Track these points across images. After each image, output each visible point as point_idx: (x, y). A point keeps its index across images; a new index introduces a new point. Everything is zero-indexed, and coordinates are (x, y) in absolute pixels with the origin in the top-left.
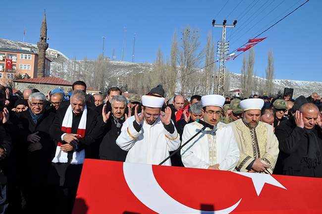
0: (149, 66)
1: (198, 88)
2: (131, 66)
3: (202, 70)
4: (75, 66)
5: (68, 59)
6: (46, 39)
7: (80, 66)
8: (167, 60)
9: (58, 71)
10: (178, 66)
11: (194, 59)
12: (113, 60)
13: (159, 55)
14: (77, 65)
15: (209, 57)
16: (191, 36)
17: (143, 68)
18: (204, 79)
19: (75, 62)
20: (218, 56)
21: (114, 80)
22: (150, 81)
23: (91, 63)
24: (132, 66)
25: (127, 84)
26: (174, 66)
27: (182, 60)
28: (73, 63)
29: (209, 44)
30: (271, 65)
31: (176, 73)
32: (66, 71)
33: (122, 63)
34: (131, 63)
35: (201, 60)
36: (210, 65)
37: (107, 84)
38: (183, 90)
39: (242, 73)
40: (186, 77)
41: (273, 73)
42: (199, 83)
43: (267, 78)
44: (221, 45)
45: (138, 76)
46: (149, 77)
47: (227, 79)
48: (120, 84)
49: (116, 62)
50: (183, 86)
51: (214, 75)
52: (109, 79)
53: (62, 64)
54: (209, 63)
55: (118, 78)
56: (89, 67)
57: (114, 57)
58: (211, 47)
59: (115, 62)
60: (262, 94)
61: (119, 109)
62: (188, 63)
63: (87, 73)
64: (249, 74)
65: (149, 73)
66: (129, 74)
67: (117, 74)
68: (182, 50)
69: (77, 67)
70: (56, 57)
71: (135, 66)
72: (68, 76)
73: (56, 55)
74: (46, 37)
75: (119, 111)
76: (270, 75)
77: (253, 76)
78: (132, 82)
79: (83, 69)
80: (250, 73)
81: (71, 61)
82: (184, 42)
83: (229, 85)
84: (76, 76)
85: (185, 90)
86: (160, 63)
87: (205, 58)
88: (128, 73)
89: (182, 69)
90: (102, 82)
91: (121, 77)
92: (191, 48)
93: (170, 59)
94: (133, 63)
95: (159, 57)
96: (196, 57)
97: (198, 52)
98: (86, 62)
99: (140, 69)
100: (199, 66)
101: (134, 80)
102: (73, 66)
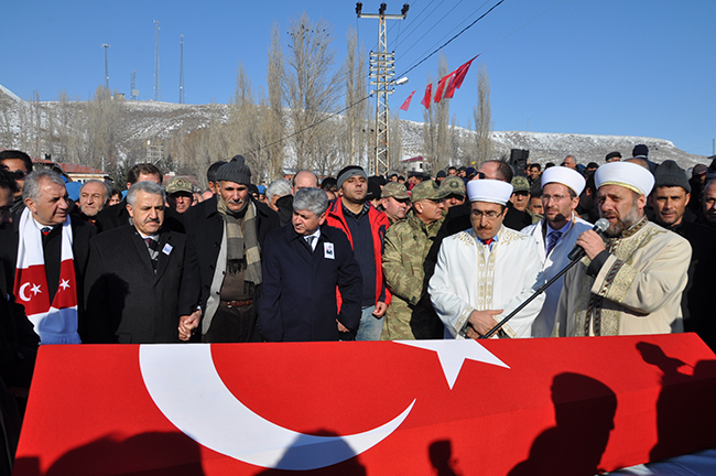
0: (220, 112)
1: (333, 157)
2: (176, 112)
3: (340, 117)
4: (38, 117)
5: (18, 99)
7: (52, 115)
8: (260, 96)
10: (287, 109)
11: (320, 92)
12: (134, 98)
13: (242, 84)
14: (44, 114)
15: (354, 87)
16: (311, 41)
17: (207, 116)
18: (346, 137)
19: (38, 106)
20: (372, 84)
21: (137, 148)
22: (225, 145)
23: (79, 107)
24: (181, 111)
25: (172, 153)
26: (278, 112)
27: (294, 94)
28: (34, 109)
29: (351, 59)
30: (485, 101)
31: (283, 124)
32: (16, 129)
33: (155, 105)
34: (177, 106)
35: (336, 95)
36: (356, 104)
37: (123, 156)
38: (300, 161)
39: (426, 121)
40: (306, 133)
41: (488, 119)
42: (335, 145)
43: (477, 130)
44: (377, 60)
45: (196, 134)
46: (221, 137)
47: (395, 134)
48: (155, 154)
49: (141, 104)
50: (299, 153)
51: (366, 127)
52: (127, 145)
53: (5, 111)
54: (355, 100)
55: (149, 142)
56: (76, 117)
57: (135, 92)
58: (356, 63)
59: (139, 105)
60: (469, 163)
61: (153, 209)
62: (308, 102)
63: (70, 131)
64: (440, 124)
65: (220, 126)
66: (175, 132)
67: (145, 131)
68: (292, 72)
69: (43, 120)
71: (186, 111)
72: (23, 140)
75: (154, 216)
76: (482, 122)
77: (450, 126)
78: (181, 150)
79: (60, 123)
80: (441, 119)
81: (27, 105)
82: (297, 53)
83: (400, 146)
84: (43, 141)
85: (305, 163)
86: (244, 105)
87: (344, 90)
88: (171, 128)
89: (296, 116)
90: (110, 152)
91: (154, 138)
92: (314, 67)
93: (267, 95)
94: (184, 106)
95: (241, 91)
96: (326, 87)
97: (329, 76)
98: (67, 106)
99: (198, 119)
100: (334, 107)
101: (186, 145)
102: (34, 117)
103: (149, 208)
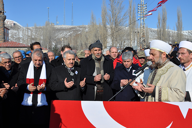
0: (85, 28)
1: (124, 42)
2: (71, 29)
3: (127, 28)
4: (28, 32)
5: (22, 27)
6: (4, 12)
7: (32, 31)
8: (99, 22)
9: (15, 36)
10: (108, 26)
11: (120, 19)
12: (57, 24)
13: (93, 18)
14: (29, 31)
15: (132, 17)
16: (116, 2)
17: (81, 29)
18: (129, 35)
19: (28, 29)
20: (138, 16)
21: (58, 41)
22: (87, 39)
23: (40, 28)
24: (72, 28)
25: (69, 42)
26: (105, 26)
27: (110, 21)
28: (27, 29)
29: (130, 7)
30: (180, 20)
31: (107, 31)
32: (21, 36)
33: (64, 26)
34: (71, 26)
35: (125, 20)
36: (133, 23)
37: (54, 44)
38: (113, 44)
39: (158, 28)
40: (115, 34)
41: (181, 26)
42: (125, 38)
43: (177, 31)
44: (141, 7)
45: (77, 36)
46: (86, 36)
47: (147, 33)
48: (64, 43)
49: (59, 26)
50: (113, 41)
51: (136, 31)
52: (55, 40)
53: (18, 31)
54: (132, 22)
55: (62, 39)
56: (39, 31)
57: (58, 23)
58: (132, 9)
59: (58, 27)
60: (174, 42)
62: (115, 23)
63: (38, 36)
64: (163, 28)
65: (85, 33)
66: (70, 35)
67: (61, 35)
68: (110, 13)
69: (29, 33)
70: (13, 26)
71: (74, 28)
72: (23, 39)
73: (13, 24)
74: (4, 11)
75: (72, 62)
76: (179, 27)
77: (167, 30)
78: (73, 41)
79: (34, 34)
80: (164, 27)
81: (24, 28)
82: (111, 6)
83: (148, 37)
84: (29, 40)
85: (115, 44)
86: (93, 25)
87: (128, 18)
88: (69, 34)
89: (111, 28)
90: (50, 43)
91: (64, 38)
92: (117, 11)
93: (101, 21)
94: (73, 26)
95: (92, 20)
96: (122, 17)
97: (122, 14)
98: (36, 28)
99: (78, 30)
100: (124, 24)
101: (74, 39)
102: (27, 32)
103: (70, 59)
